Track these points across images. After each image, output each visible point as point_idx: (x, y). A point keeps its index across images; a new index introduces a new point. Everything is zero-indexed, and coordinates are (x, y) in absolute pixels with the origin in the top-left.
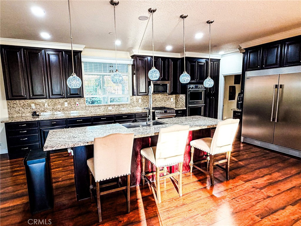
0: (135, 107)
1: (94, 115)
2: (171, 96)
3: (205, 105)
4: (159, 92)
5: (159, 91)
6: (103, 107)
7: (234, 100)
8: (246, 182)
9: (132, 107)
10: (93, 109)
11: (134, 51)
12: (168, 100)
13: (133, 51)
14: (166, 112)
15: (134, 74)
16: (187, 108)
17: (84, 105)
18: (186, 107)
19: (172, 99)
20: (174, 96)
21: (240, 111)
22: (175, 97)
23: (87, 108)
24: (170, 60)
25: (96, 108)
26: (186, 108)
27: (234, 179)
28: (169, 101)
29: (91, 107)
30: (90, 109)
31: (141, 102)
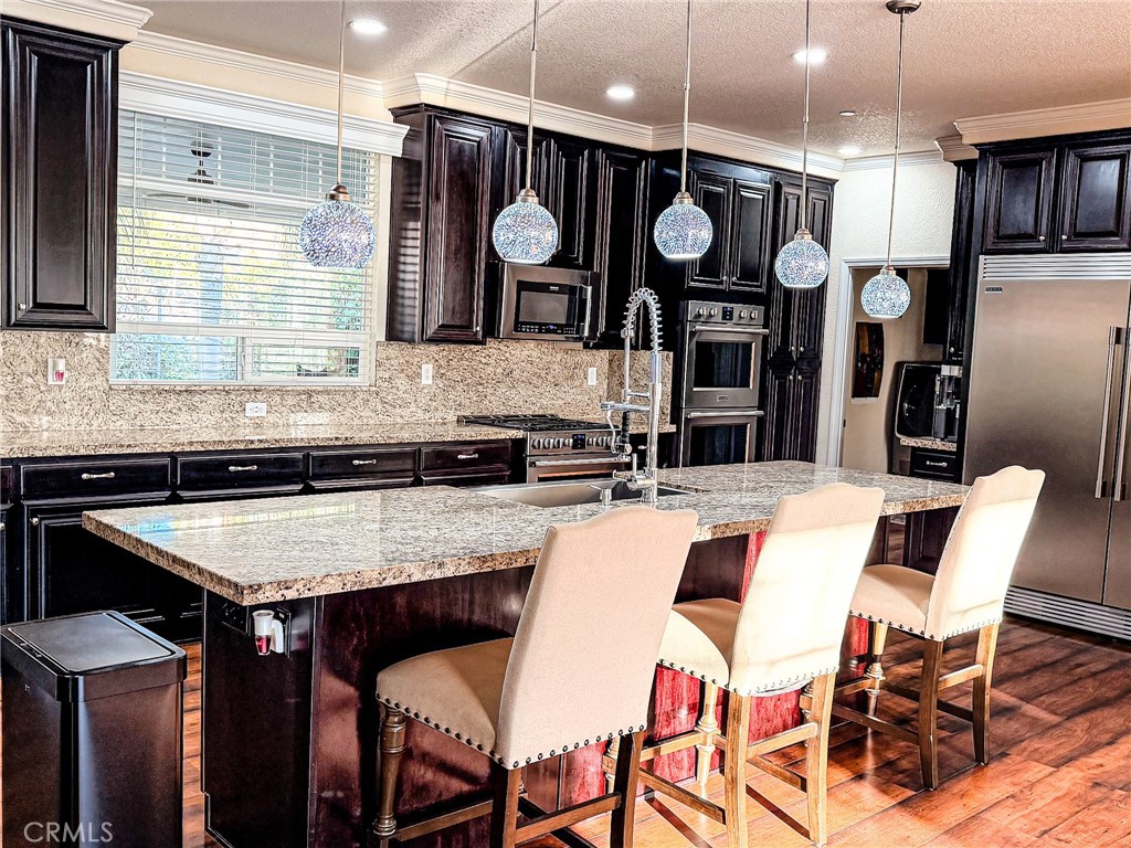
0: (398, 411)
1: (191, 443)
2: (586, 356)
3: (761, 412)
4: (540, 332)
5: (540, 325)
6: (213, 400)
7: (877, 396)
8: (1059, 764)
9: (379, 407)
10: (150, 406)
11: (428, 81)
12: (572, 377)
13: (420, 80)
14: (579, 443)
15: (413, 214)
16: (679, 429)
17: (99, 380)
18: (675, 419)
19: (592, 372)
20: (604, 354)
21: (953, 447)
22: (611, 362)
23: (116, 402)
24: (600, 155)
25: (169, 406)
26: (673, 428)
27: (1007, 760)
28: (577, 383)
29: (139, 397)
30: (132, 410)
31: (430, 382)
